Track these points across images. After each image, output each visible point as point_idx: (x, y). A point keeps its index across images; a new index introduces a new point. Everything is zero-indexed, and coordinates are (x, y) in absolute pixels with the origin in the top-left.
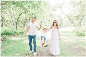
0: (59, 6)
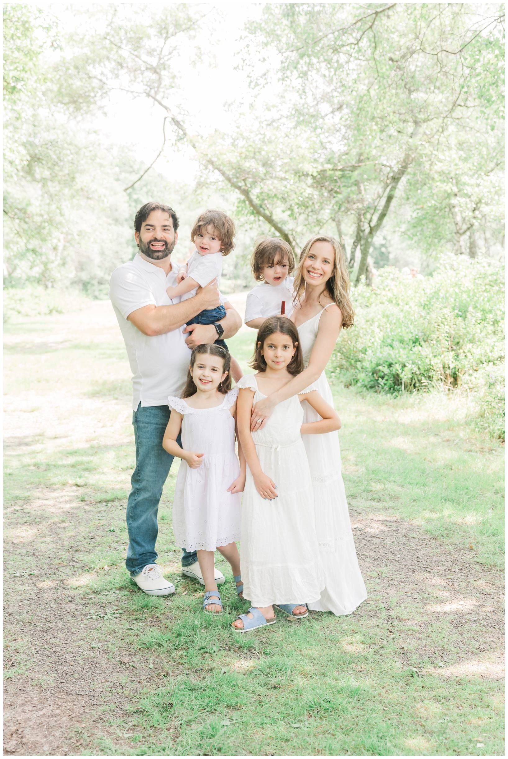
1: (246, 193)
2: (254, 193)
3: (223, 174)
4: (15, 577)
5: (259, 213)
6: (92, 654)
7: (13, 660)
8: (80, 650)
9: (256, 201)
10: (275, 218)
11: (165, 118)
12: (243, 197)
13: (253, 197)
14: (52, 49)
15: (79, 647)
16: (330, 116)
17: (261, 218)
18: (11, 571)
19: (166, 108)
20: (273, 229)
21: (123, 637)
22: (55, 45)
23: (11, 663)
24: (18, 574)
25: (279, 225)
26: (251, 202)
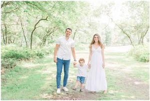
3: (118, 26)
10: (127, 34)
11: (110, 18)
12: (122, 30)
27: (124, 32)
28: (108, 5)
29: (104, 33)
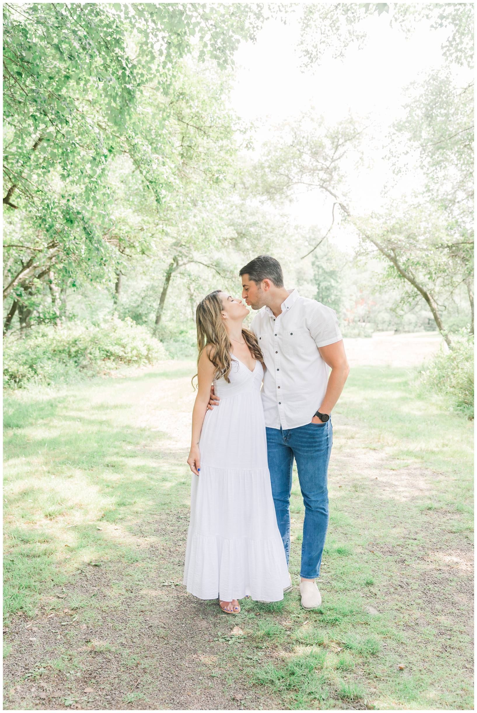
0: (315, 154)
1: (394, 260)
2: (402, 260)
3: (377, 245)
4: (163, 586)
5: (404, 276)
6: (210, 683)
7: (139, 681)
8: (201, 678)
9: (403, 267)
10: (417, 280)
11: (335, 204)
12: (392, 264)
13: (400, 264)
14: (246, 149)
15: (201, 673)
16: (465, 202)
17: (406, 280)
18: (162, 579)
19: (335, 196)
20: (416, 289)
21: (241, 668)
22: (249, 146)
23: (136, 684)
24: (166, 584)
25: (421, 286)
26: (398, 268)
27: (402, 274)
28: (327, 143)
29: (310, 273)
